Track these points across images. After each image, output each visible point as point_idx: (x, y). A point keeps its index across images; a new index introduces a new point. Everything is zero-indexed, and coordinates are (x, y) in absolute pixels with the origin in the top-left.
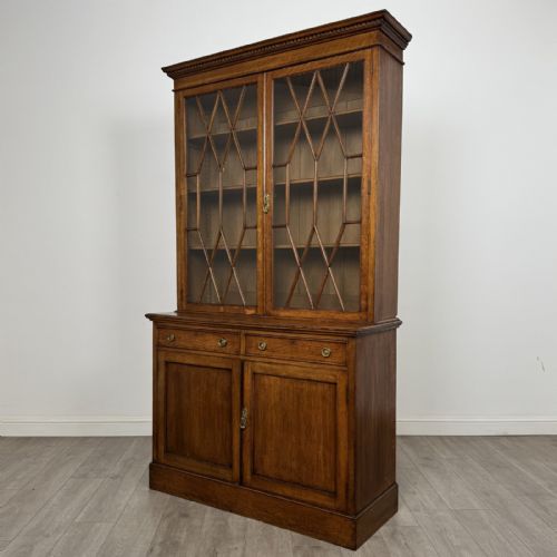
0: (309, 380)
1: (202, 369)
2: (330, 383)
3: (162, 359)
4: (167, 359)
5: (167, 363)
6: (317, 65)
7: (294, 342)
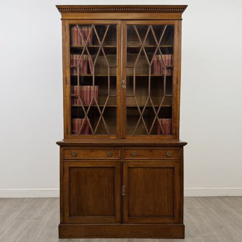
0: (160, 168)
1: (95, 169)
2: (170, 168)
3: (67, 166)
4: (70, 166)
5: (70, 168)
6: (151, 22)
7: (151, 150)
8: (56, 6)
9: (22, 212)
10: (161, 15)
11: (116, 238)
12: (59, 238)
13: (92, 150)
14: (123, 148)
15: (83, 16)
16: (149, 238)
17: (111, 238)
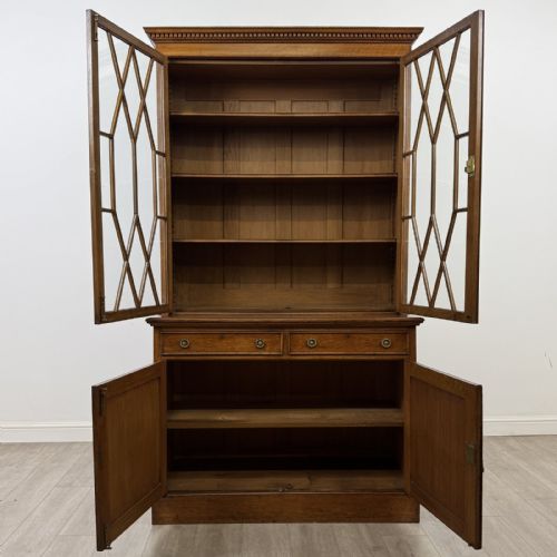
7: (348, 335)
8: (145, 28)
9: (68, 473)
10: (368, 49)
11: (274, 522)
12: (153, 523)
13: (222, 337)
14: (287, 331)
15: (201, 49)
16: (344, 521)
17: (263, 522)
